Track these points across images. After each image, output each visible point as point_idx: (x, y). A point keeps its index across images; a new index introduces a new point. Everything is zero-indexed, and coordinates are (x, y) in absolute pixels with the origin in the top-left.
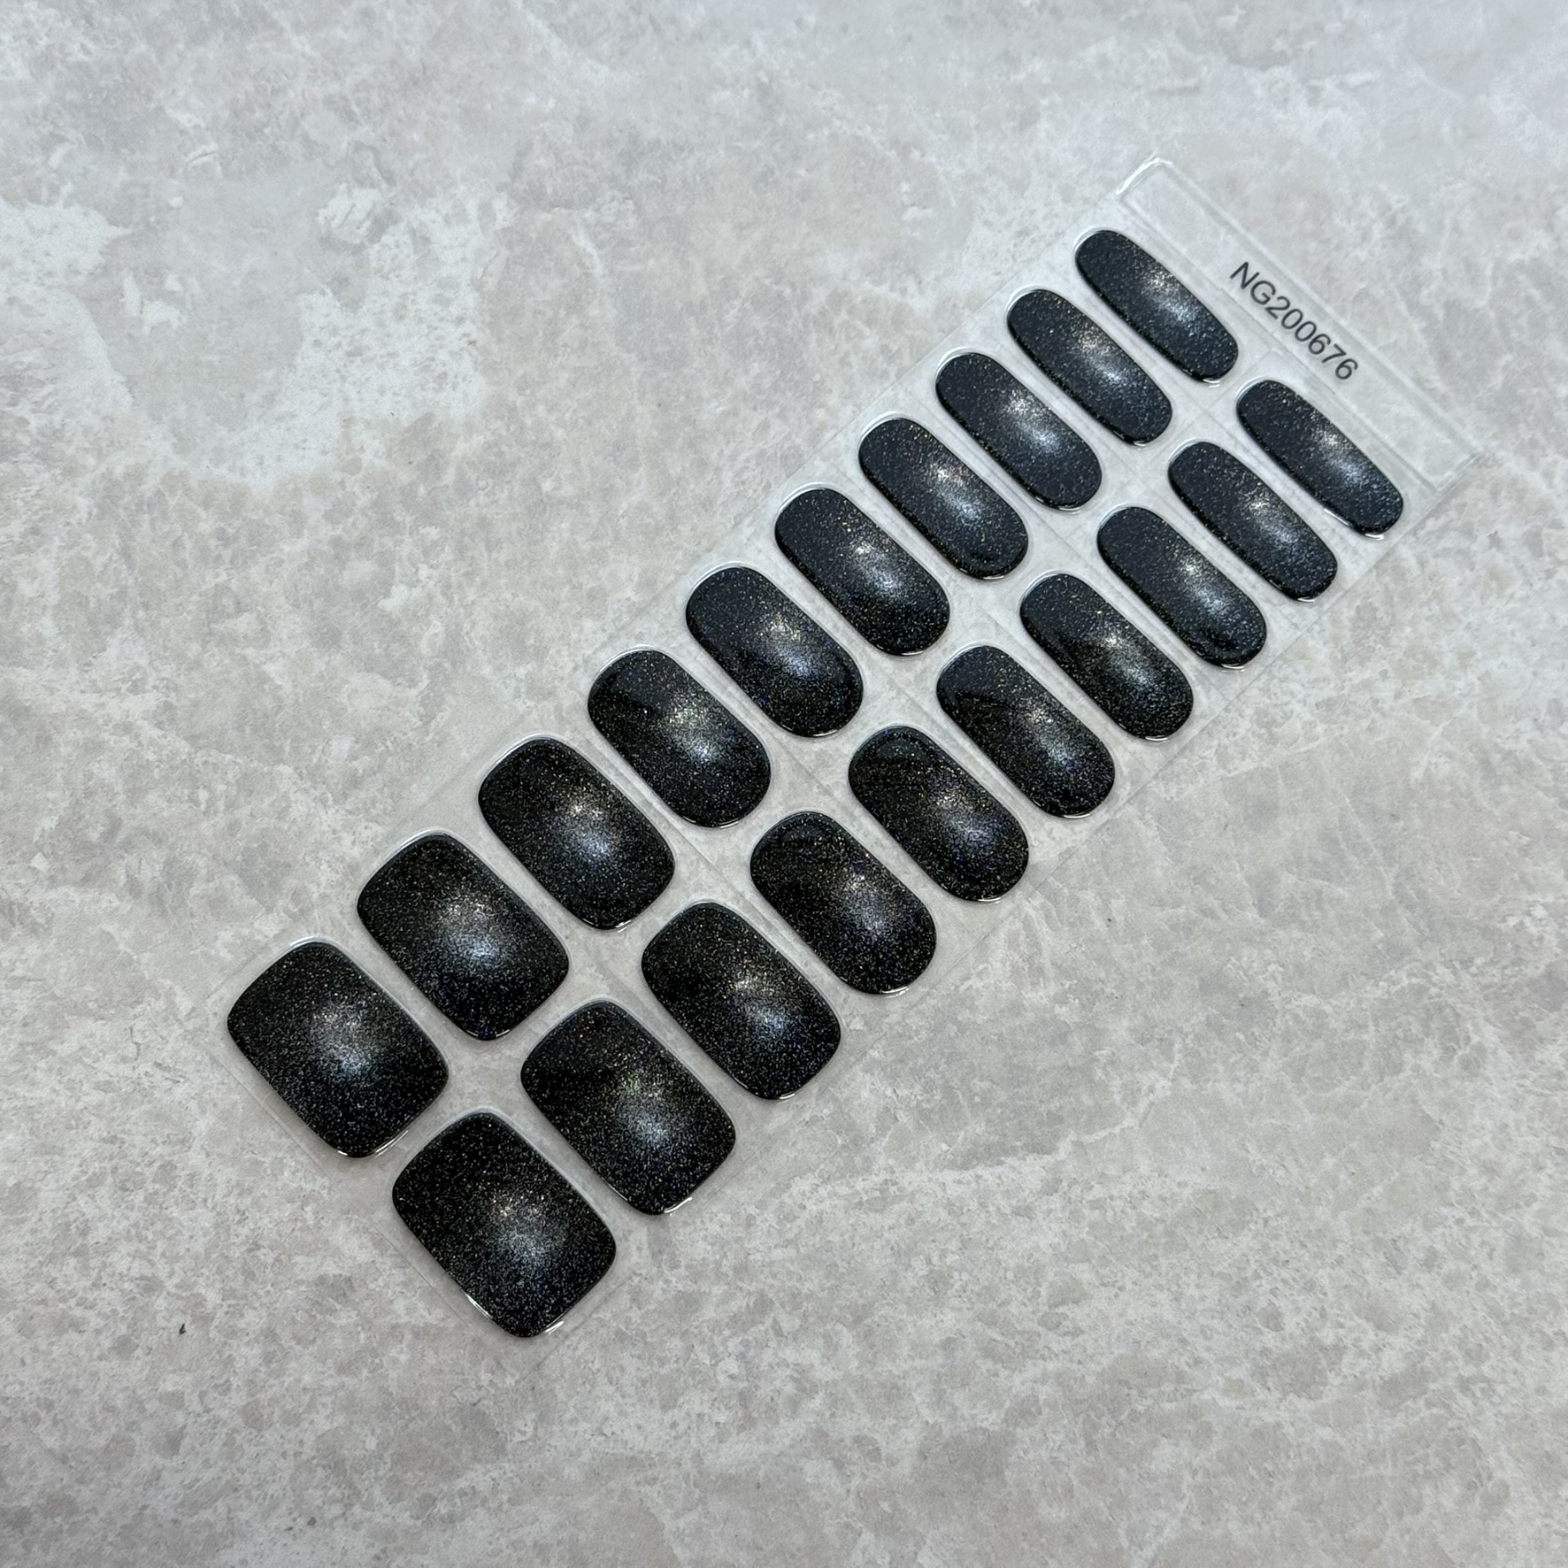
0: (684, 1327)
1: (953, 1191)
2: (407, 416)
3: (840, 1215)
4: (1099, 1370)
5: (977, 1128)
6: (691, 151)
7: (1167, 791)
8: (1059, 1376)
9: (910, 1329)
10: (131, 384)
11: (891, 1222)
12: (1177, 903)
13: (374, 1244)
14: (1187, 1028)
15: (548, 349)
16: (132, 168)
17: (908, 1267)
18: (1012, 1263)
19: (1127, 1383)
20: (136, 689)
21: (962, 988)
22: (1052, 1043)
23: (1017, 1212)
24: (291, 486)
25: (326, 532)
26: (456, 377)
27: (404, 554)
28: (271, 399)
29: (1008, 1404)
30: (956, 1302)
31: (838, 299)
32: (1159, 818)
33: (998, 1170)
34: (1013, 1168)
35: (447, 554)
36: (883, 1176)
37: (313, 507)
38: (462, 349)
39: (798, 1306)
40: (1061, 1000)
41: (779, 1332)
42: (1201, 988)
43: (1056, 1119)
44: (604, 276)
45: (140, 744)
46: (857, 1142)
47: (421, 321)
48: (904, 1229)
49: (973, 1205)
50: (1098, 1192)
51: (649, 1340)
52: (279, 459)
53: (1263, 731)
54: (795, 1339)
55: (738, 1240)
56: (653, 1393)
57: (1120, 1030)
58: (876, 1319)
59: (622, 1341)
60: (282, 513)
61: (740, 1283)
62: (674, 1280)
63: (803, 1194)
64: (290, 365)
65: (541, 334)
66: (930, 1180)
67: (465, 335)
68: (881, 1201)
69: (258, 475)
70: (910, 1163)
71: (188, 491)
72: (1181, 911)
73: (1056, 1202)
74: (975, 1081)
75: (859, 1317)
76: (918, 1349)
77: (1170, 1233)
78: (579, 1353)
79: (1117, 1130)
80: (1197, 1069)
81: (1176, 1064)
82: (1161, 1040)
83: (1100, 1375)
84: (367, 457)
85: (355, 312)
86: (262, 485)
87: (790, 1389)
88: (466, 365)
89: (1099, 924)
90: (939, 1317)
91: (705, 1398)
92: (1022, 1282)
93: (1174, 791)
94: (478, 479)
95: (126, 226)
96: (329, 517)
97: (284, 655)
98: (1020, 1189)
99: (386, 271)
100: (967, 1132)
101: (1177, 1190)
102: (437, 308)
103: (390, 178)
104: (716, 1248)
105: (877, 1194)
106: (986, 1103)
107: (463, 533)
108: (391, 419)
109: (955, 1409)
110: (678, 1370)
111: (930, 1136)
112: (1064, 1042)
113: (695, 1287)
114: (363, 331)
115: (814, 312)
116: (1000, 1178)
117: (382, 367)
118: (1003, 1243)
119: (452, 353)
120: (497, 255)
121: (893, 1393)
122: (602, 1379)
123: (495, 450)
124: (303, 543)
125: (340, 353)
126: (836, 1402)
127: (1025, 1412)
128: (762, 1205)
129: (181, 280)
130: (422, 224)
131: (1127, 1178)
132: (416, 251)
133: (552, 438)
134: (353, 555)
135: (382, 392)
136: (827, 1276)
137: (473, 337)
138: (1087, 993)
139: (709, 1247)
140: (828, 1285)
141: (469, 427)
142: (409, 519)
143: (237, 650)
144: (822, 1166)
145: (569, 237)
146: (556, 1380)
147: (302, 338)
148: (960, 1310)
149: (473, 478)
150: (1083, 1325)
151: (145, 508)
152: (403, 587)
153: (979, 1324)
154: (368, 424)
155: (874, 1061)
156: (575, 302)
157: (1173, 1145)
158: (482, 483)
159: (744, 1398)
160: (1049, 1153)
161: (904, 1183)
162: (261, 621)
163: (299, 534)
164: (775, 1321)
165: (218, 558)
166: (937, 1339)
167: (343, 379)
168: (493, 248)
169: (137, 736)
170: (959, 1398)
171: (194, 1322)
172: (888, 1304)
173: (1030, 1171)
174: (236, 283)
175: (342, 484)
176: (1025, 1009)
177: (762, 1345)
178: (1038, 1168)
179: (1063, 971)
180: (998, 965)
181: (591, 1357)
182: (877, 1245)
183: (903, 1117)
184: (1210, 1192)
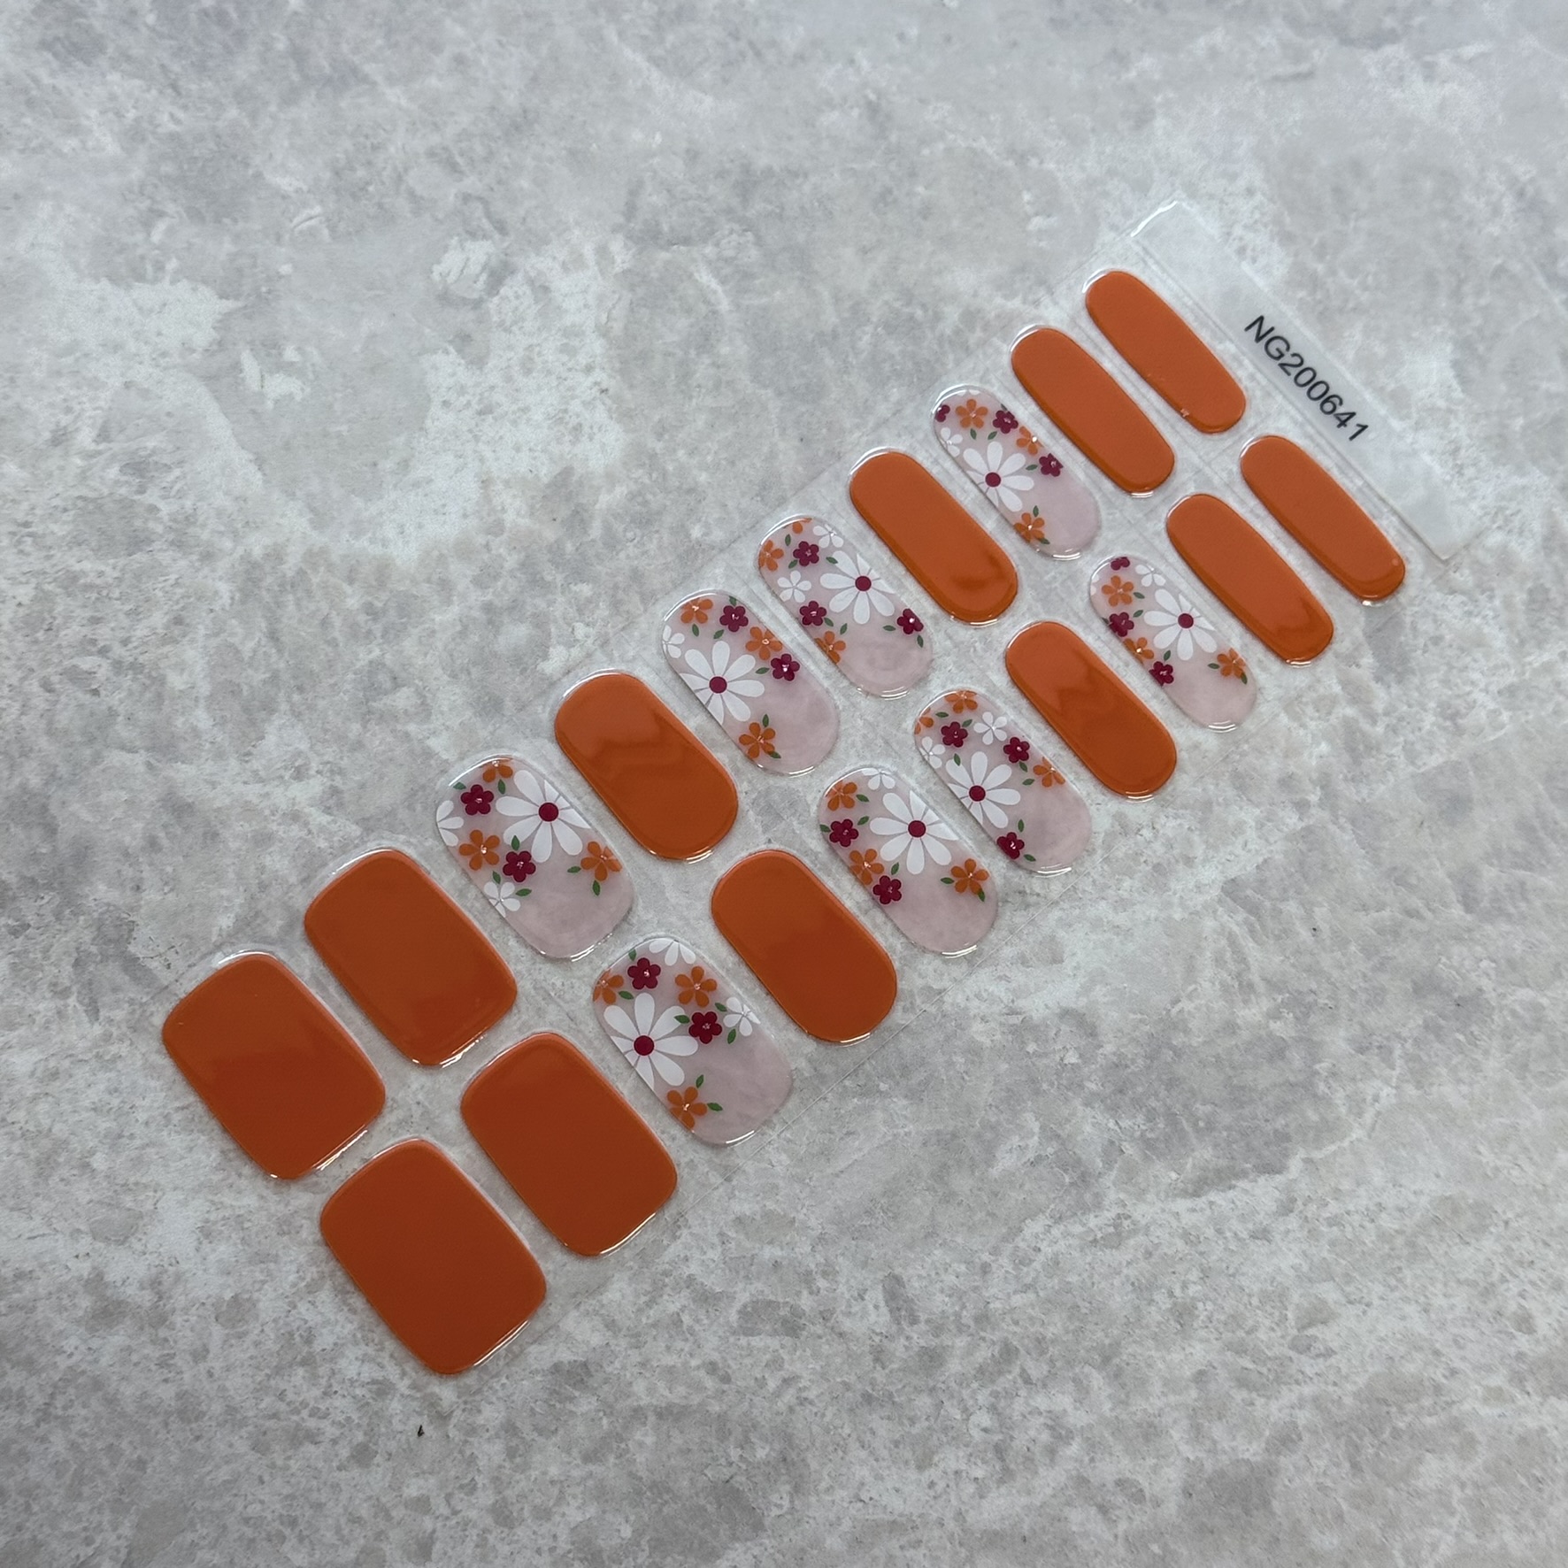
0: (931, 1383)
1: (1188, 1220)
2: (546, 472)
3: (1076, 1254)
4: (1354, 1389)
5: (1203, 1154)
6: (806, 175)
7: (1358, 792)
8: (1316, 1400)
9: (1160, 1365)
10: (260, 462)
11: (1128, 1257)
12: (1381, 907)
13: (606, 1326)
14: (1405, 1033)
15: (682, 391)
16: (237, 238)
17: (1151, 1302)
18: (1256, 1288)
19: (1385, 1402)
20: (300, 774)
21: (1174, 1011)
22: (1271, 1060)
23: (1254, 1236)
24: (436, 553)
25: (477, 597)
26: (591, 427)
27: (558, 614)
28: (405, 465)
29: (1267, 1433)
30: (1203, 1333)
31: (971, 317)
32: (1353, 821)
33: (1231, 1194)
34: (1246, 1191)
35: (603, 610)
36: (1116, 1211)
37: (461, 573)
38: (594, 399)
39: (1043, 1352)
40: (1275, 1015)
41: (1027, 1381)
42: (1415, 991)
43: (1283, 1137)
44: (731, 311)
45: (310, 832)
46: (1085, 1179)
47: (549, 373)
48: (1143, 1264)
49: (1210, 1232)
50: (1334, 1208)
51: (897, 1399)
52: (420, 526)
53: (1448, 723)
54: (1045, 1386)
55: (975, 1289)
56: (908, 1454)
57: (1337, 1040)
58: (1125, 1357)
59: (870, 1404)
60: (429, 581)
61: (982, 1334)
62: (915, 1337)
63: (1037, 1236)
64: (421, 429)
65: (673, 377)
66: (1163, 1211)
67: (596, 383)
68: (1116, 1236)
69: (400, 544)
70: (1141, 1195)
71: (330, 567)
72: (1386, 913)
73: (1293, 1222)
74: (1198, 1105)
75: (1106, 1358)
76: (1170, 1384)
77: (1411, 1244)
78: (827, 1419)
79: (1346, 1144)
80: (1420, 1074)
81: (1398, 1070)
82: (1380, 1047)
83: (1356, 1395)
84: (509, 518)
85: (481, 369)
86: (405, 555)
87: (1045, 1437)
88: (600, 415)
89: (1305, 934)
90: (1189, 1350)
91: (961, 1454)
92: (1268, 1308)
93: (1365, 792)
94: (625, 530)
95: (237, 297)
96: (479, 582)
97: (447, 728)
98: (1255, 1212)
99: (508, 324)
100: (1194, 1158)
101: (1412, 1198)
102: (565, 358)
103: (502, 228)
104: (954, 1299)
105: (1111, 1230)
106: (1211, 1127)
107: (616, 587)
108: (530, 476)
109: (1215, 1442)
110: (929, 1428)
111: (1159, 1167)
112: (1283, 1057)
113: (937, 1340)
114: (492, 388)
115: (948, 332)
116: (1233, 1202)
117: (515, 423)
118: (1244, 1269)
119: (585, 404)
120: (620, 299)
121: (1150, 1431)
122: (853, 1445)
123: (640, 499)
124: (454, 611)
125: (468, 413)
126: (1092, 1446)
127: (1286, 1439)
128: (995, 1251)
129: (299, 349)
130: (540, 273)
131: (1362, 1191)
132: (536, 302)
133: (696, 483)
134: (506, 619)
135: (518, 449)
136: (1070, 1318)
137: (604, 386)
138: (1301, 1006)
139: (947, 1299)
140: (1072, 1327)
141: (611, 479)
142: (559, 579)
143: (399, 727)
144: (1052, 1206)
145: (690, 276)
146: (807, 1449)
147: (429, 400)
148: (1208, 1341)
149: (621, 529)
150: (1334, 1345)
151: (288, 588)
152: (561, 648)
153: (1229, 1353)
154: (507, 483)
155: (1093, 1094)
156: (704, 340)
157: (1404, 1153)
158: (630, 535)
159: (1000, 1451)
160: (1279, 1172)
161: (1137, 1215)
162: (420, 694)
163: (448, 602)
164: (1023, 1370)
165: (369, 632)
166: (1188, 1372)
167: (477, 438)
168: (614, 292)
169: (306, 824)
170: (1217, 1431)
171: (431, 1423)
172: (1135, 1342)
173: (1262, 1193)
174: (357, 348)
175: (487, 546)
176: (1239, 1028)
177: (1011, 1395)
178: (1270, 1189)
179: (1274, 986)
180: (1207, 985)
181: (838, 1422)
182: (1117, 1282)
183: (1129, 1149)
184: (1447, 1198)
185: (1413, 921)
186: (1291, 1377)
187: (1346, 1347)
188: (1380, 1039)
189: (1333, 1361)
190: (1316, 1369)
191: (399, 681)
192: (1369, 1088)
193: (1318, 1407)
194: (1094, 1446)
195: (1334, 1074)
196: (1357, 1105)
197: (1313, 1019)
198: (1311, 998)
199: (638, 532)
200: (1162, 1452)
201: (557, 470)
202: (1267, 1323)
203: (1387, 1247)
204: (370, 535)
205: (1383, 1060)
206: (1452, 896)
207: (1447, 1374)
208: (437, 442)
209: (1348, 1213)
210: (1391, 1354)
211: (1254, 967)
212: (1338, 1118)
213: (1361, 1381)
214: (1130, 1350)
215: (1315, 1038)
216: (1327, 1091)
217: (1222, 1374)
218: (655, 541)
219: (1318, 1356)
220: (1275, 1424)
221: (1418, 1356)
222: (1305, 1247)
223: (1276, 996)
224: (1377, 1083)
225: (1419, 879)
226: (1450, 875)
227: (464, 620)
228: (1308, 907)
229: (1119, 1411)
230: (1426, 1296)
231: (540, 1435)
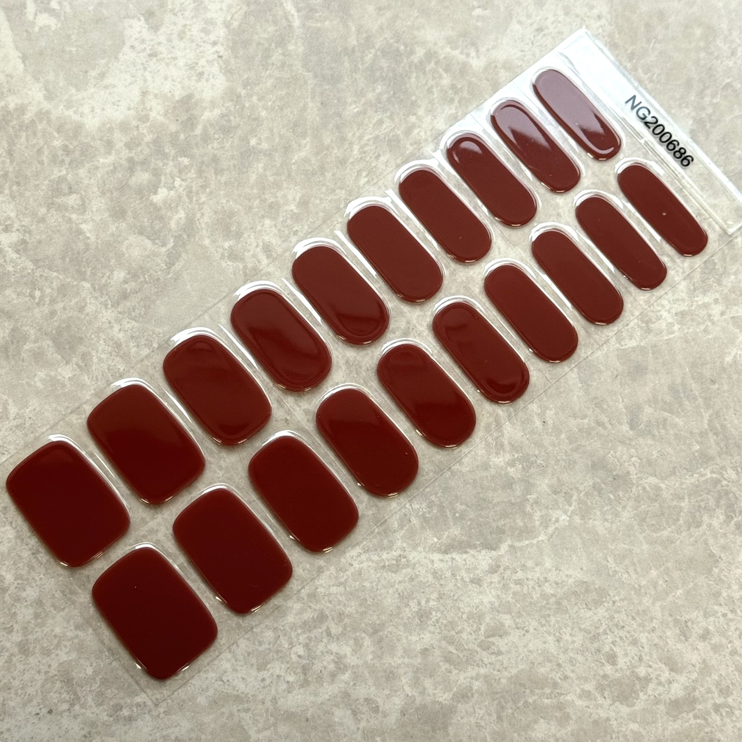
2: (178, 94)
24: (108, 126)
38: (214, 60)
44: (299, 28)
52: (103, 110)
64: (116, 58)
65: (260, 56)
69: (90, 117)
71: (49, 122)
88: (215, 69)
96: (128, 145)
108: (169, 95)
117: (167, 64)
125: (145, 54)
129: (60, 3)
134: (139, 168)
147: (124, 43)
154: (156, 96)
167: (145, 69)
184: (584, 582)
185: (600, 428)
186: (475, 662)
187: (509, 652)
188: (567, 488)
189: (500, 657)
190: (490, 661)
191: (72, 190)
192: (555, 514)
193: (486, 682)
194: (357, 677)
195: (536, 502)
196: (546, 522)
197: (532, 470)
198: (533, 459)
199: (221, 136)
200: (395, 688)
201: (185, 94)
202: (469, 630)
203: (545, 602)
204: (75, 109)
205: (566, 500)
206: (625, 419)
207: (562, 677)
208: (122, 67)
209: (527, 579)
210: (534, 661)
211: (506, 436)
212: (534, 527)
213: (514, 671)
214: (389, 629)
215: (530, 481)
216: (531, 511)
217: (437, 652)
218: (229, 142)
219: (493, 653)
220: (460, 686)
221: (548, 664)
222: (499, 593)
223: (514, 454)
224: (559, 512)
225: (608, 405)
226: (626, 408)
227: (116, 165)
228: (544, 409)
229: (375, 661)
230: (560, 633)
231: (55, 610)
